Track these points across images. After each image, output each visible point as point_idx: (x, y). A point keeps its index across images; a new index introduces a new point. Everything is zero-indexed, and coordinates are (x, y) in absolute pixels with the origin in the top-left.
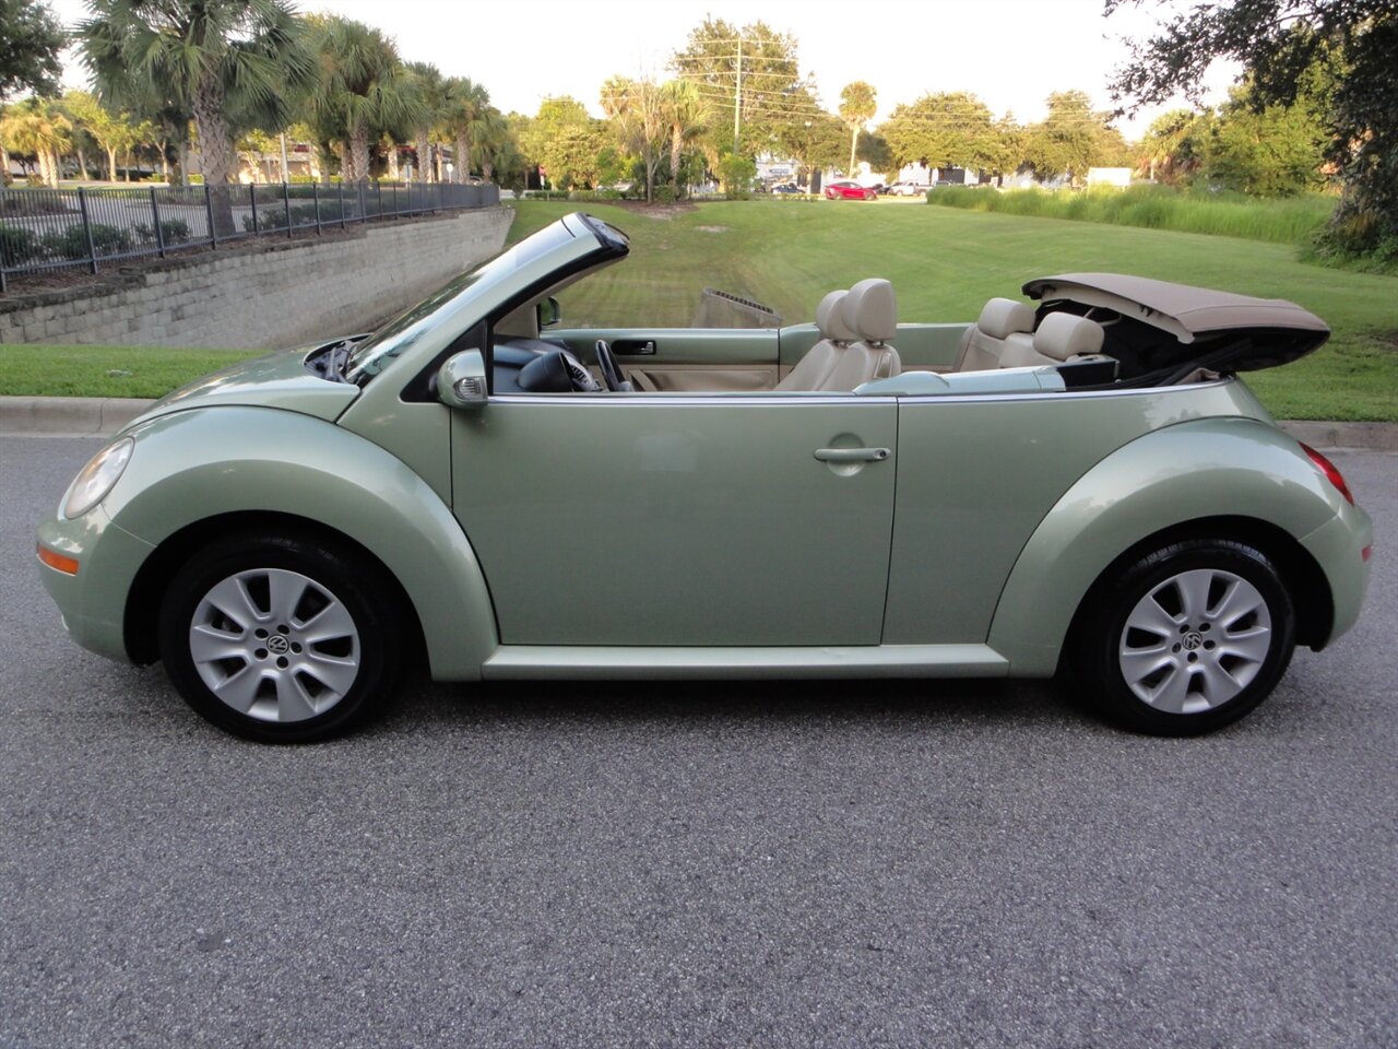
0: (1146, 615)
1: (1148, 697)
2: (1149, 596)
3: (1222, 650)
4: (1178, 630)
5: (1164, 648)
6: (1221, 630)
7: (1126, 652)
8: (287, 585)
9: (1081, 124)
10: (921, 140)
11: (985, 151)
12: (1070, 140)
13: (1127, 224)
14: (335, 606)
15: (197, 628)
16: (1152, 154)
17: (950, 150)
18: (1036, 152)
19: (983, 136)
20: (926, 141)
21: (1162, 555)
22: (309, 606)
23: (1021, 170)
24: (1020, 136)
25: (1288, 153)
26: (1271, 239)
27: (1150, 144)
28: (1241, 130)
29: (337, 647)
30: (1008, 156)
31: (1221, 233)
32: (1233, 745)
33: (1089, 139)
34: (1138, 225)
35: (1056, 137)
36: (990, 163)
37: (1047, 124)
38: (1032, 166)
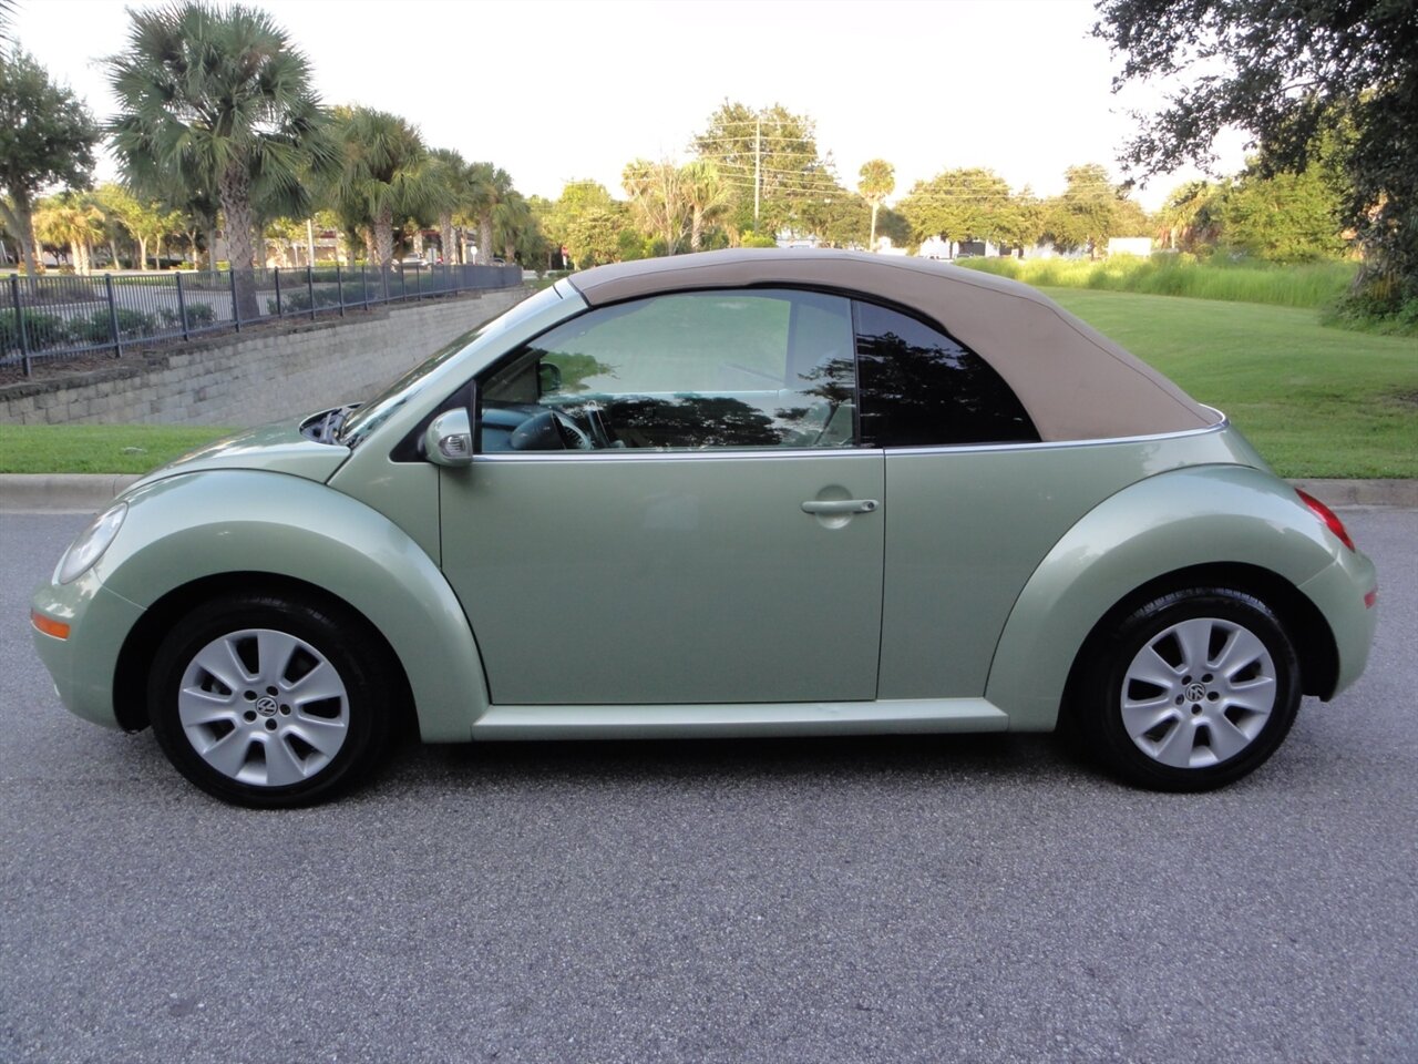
0: (1146, 665)
1: (1152, 751)
2: (1148, 647)
3: (1226, 702)
4: (1180, 681)
5: (1166, 700)
6: (1224, 681)
7: (1127, 704)
8: (277, 646)
9: (1099, 196)
10: (940, 214)
11: (1005, 224)
12: (1089, 212)
13: (1148, 292)
14: (323, 667)
15: (185, 690)
16: (1172, 224)
17: (969, 223)
18: (1055, 225)
19: (1002, 210)
20: (945, 215)
21: (1160, 604)
22: (298, 667)
23: (1041, 242)
24: (1040, 209)
25: (1308, 220)
26: (1294, 304)
27: (1169, 214)
28: (1260, 198)
29: (326, 708)
30: (1027, 228)
31: (1242, 299)
32: (1244, 800)
33: (1109, 211)
34: (1159, 293)
35: (1075, 209)
36: (1009, 236)
37: (1066, 196)
38: (1052, 238)
